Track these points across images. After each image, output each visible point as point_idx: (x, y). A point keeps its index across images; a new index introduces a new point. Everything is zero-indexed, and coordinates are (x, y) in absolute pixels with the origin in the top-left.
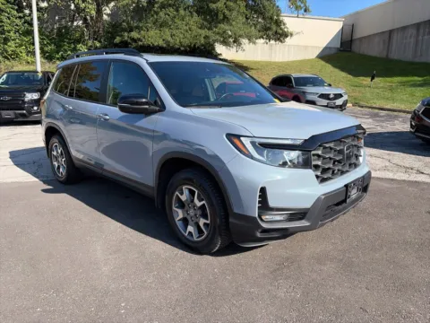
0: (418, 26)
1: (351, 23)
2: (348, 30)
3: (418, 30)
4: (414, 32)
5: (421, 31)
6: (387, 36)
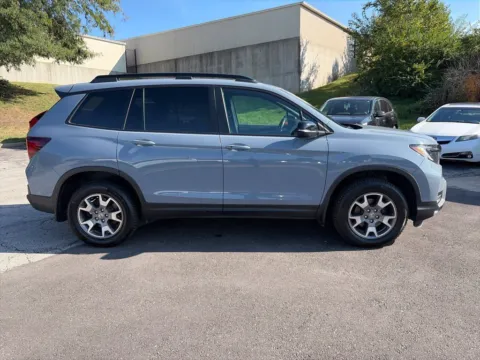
0: (201, 57)
1: (133, 48)
2: (132, 58)
3: (201, 61)
4: (198, 62)
5: (204, 61)
6: (173, 64)
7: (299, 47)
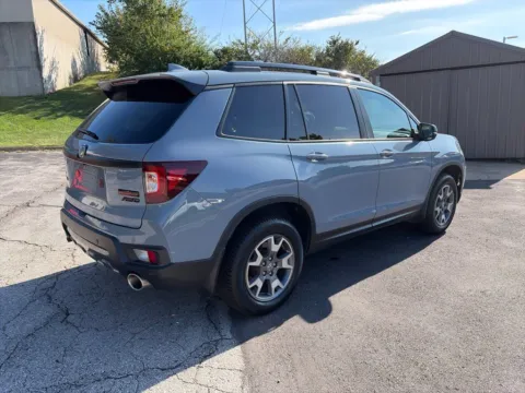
7: (35, 35)
